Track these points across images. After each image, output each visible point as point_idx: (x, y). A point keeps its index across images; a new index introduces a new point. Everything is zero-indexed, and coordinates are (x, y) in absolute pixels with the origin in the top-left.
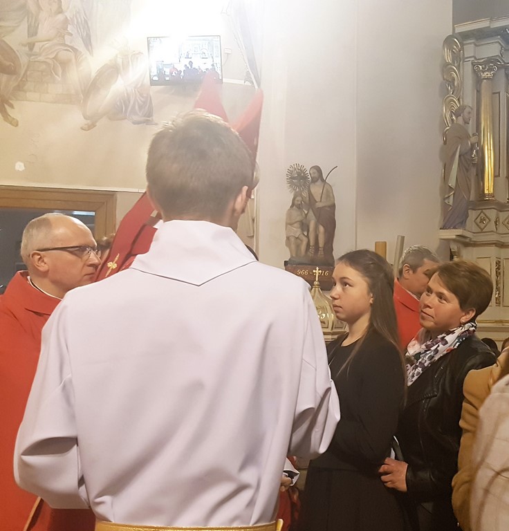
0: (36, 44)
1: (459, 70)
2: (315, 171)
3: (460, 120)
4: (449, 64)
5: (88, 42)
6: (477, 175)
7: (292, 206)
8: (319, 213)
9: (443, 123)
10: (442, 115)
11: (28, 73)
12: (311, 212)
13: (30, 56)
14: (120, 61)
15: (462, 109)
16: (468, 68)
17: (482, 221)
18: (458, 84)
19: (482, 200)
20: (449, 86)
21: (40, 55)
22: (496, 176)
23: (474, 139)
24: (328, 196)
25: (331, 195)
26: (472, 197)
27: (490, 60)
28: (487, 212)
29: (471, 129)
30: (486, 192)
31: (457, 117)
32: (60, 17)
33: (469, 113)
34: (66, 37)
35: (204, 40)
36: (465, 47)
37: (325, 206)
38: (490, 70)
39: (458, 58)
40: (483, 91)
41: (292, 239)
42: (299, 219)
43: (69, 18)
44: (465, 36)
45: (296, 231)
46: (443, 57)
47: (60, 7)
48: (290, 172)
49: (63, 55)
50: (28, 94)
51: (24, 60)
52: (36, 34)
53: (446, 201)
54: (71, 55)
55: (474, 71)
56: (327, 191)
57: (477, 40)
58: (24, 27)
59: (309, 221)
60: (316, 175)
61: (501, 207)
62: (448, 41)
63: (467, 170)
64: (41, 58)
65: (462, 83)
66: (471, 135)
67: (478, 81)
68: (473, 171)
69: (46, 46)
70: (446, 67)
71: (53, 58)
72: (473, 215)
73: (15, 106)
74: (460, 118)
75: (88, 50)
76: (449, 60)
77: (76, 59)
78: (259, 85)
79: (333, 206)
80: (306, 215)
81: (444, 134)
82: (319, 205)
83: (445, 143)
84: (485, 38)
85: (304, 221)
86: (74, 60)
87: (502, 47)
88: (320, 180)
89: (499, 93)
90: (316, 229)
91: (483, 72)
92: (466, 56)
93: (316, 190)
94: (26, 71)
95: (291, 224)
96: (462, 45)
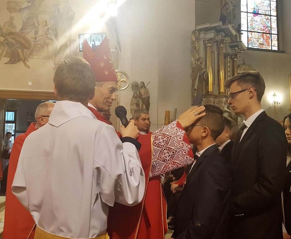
0: (37, 38)
1: (198, 43)
2: (142, 83)
3: (199, 63)
4: (194, 41)
5: (56, 36)
6: (206, 84)
7: (133, 97)
8: (143, 100)
9: (192, 64)
10: (191, 61)
11: (34, 48)
12: (140, 99)
13: (35, 42)
14: (68, 43)
15: (199, 58)
16: (202, 42)
17: (208, 102)
18: (198, 49)
19: (208, 94)
20: (194, 50)
21: (39, 41)
22: (213, 84)
23: (204, 70)
24: (147, 93)
25: (148, 93)
26: (204, 93)
27: (211, 39)
28: (210, 99)
29: (203, 66)
30: (210, 91)
31: (197, 62)
32: (46, 27)
33: (202, 60)
34: (48, 35)
35: (100, 34)
36: (200, 34)
37: (145, 97)
38: (210, 43)
39: (198, 39)
40: (208, 52)
41: (133, 110)
42: (136, 102)
43: (49, 27)
44: (200, 30)
45: (135, 107)
46: (192, 38)
47: (47, 24)
48: (132, 84)
49: (47, 41)
50: (34, 56)
51: (33, 43)
52: (37, 34)
53: (194, 95)
54: (50, 41)
55: (204, 43)
56: (147, 91)
57: (205, 31)
58: (33, 31)
59: (140, 103)
60: (142, 85)
61: (216, 97)
62: (194, 32)
63: (202, 82)
64: (39, 43)
65: (199, 48)
66: (203, 68)
67: (206, 47)
68: (204, 83)
69: (41, 38)
70: (193, 43)
71: (44, 43)
72: (204, 100)
73: (29, 61)
74: (199, 62)
75: (56, 39)
76: (194, 40)
77: (52, 43)
78: (120, 51)
79: (149, 97)
80: (138, 101)
81: (193, 68)
82: (143, 97)
83: (193, 72)
84: (208, 31)
85: (138, 103)
86: (51, 43)
87: (215, 34)
88: (144, 87)
89: (214, 52)
90: (142, 106)
91: (208, 44)
92: (201, 38)
93: (142, 91)
94: (33, 48)
95: (133, 104)
96: (199, 34)
